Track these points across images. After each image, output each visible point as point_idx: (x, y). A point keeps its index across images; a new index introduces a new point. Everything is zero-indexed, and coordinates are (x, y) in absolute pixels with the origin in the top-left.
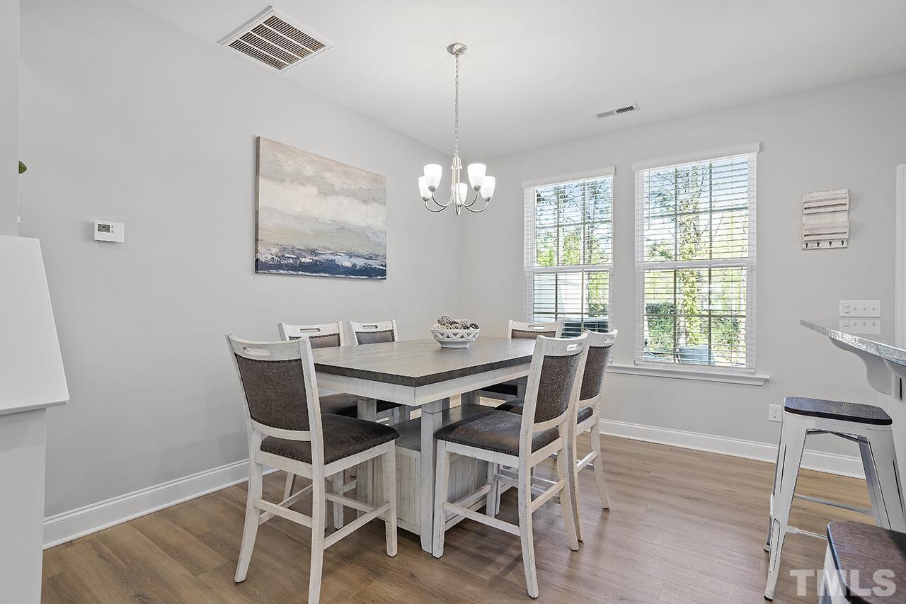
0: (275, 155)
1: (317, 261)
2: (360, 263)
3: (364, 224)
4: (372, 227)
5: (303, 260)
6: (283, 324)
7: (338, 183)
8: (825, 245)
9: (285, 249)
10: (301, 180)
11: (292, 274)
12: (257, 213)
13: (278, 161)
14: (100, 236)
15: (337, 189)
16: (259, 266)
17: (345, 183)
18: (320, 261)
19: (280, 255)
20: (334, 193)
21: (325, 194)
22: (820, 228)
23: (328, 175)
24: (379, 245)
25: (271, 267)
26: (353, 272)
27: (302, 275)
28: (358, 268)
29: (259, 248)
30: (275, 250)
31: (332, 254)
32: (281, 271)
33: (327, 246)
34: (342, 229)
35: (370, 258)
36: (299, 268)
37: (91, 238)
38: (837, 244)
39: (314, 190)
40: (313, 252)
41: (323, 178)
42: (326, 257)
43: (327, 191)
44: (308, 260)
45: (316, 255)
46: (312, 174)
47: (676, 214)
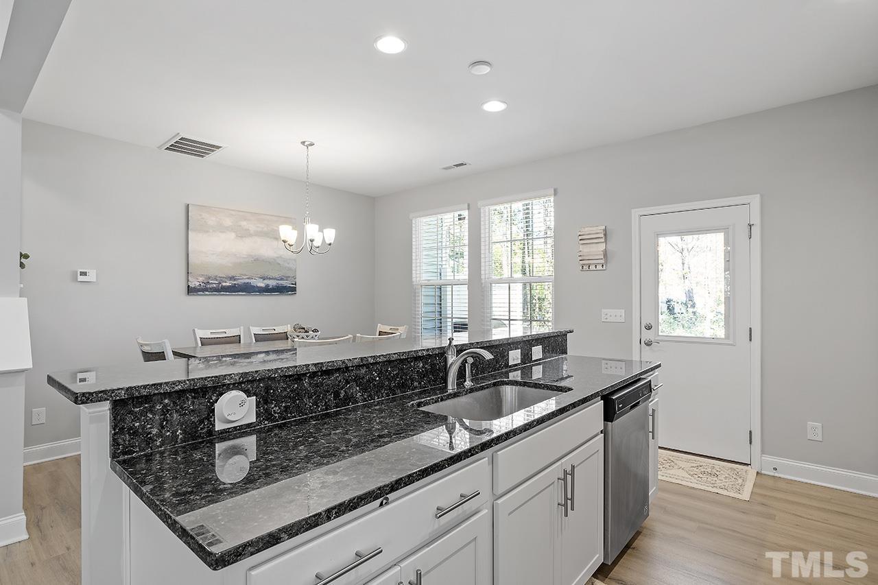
0: (201, 215)
1: (235, 284)
2: (272, 283)
3: (276, 255)
4: (283, 257)
5: (224, 284)
6: (196, 329)
7: (252, 228)
8: (592, 267)
9: (209, 278)
10: (222, 229)
11: (215, 295)
12: (188, 255)
13: (203, 218)
14: (81, 278)
15: (252, 232)
16: (190, 291)
17: (258, 227)
18: (238, 284)
19: (205, 282)
20: (251, 235)
21: (241, 237)
22: (588, 255)
23: (244, 223)
24: (290, 269)
25: (199, 290)
26: (267, 290)
27: (223, 294)
28: (271, 287)
29: (190, 278)
30: (201, 279)
31: (248, 278)
32: (207, 293)
33: (243, 273)
34: (257, 260)
35: (282, 279)
36: (221, 290)
37: (75, 279)
38: (599, 267)
39: (233, 235)
40: (232, 278)
41: (240, 226)
42: (243, 281)
43: (243, 234)
44: (228, 284)
45: (235, 280)
46: (231, 224)
47: (511, 241)
